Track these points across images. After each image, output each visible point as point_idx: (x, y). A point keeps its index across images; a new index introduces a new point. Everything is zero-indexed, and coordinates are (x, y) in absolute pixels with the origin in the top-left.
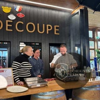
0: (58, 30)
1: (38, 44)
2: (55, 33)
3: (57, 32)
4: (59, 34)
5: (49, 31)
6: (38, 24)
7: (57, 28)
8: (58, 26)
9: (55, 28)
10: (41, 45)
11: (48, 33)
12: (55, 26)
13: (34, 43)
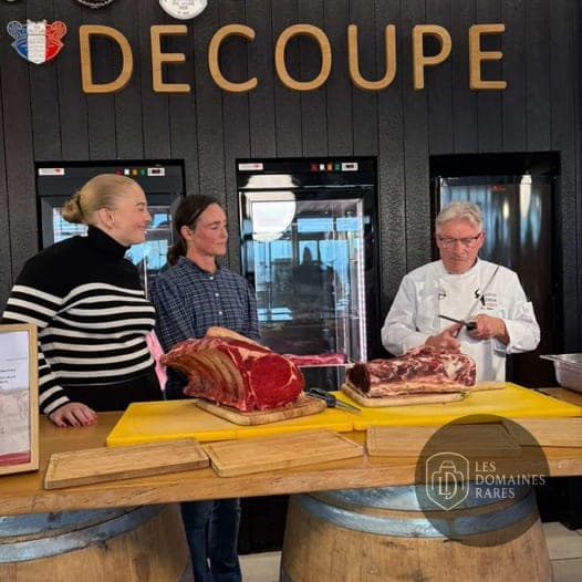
0: (497, 55)
1: (355, 167)
2: (476, 82)
3: (488, 70)
4: (502, 85)
5: (427, 68)
6: (353, 30)
7: (488, 42)
8: (500, 28)
9: (475, 44)
10: (376, 170)
11: (419, 83)
12: (475, 32)
13: (326, 161)
